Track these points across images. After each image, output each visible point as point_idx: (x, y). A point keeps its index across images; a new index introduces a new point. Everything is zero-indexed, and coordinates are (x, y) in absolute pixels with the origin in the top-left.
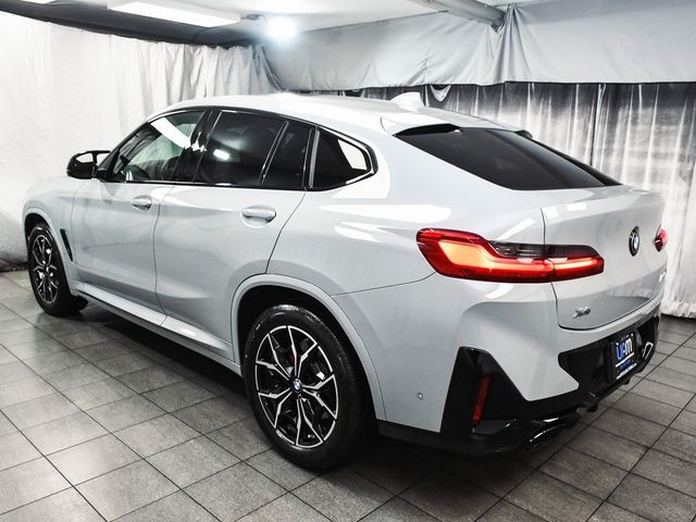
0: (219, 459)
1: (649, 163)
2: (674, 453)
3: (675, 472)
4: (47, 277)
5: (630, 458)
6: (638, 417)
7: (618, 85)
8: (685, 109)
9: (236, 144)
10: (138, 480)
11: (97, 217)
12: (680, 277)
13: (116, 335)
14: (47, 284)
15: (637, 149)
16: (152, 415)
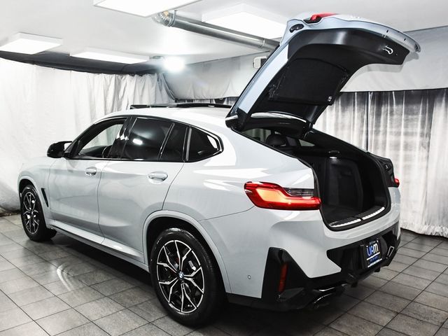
0: (136, 322)
1: (402, 139)
2: (414, 316)
3: (414, 327)
4: (32, 218)
5: (385, 319)
6: (394, 295)
7: (380, 93)
8: (421, 105)
9: (147, 135)
10: (89, 333)
11: (63, 180)
12: (427, 210)
13: (74, 252)
14: (32, 222)
15: (394, 130)
16: (96, 297)
